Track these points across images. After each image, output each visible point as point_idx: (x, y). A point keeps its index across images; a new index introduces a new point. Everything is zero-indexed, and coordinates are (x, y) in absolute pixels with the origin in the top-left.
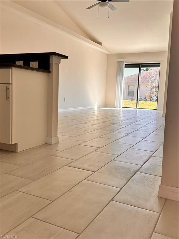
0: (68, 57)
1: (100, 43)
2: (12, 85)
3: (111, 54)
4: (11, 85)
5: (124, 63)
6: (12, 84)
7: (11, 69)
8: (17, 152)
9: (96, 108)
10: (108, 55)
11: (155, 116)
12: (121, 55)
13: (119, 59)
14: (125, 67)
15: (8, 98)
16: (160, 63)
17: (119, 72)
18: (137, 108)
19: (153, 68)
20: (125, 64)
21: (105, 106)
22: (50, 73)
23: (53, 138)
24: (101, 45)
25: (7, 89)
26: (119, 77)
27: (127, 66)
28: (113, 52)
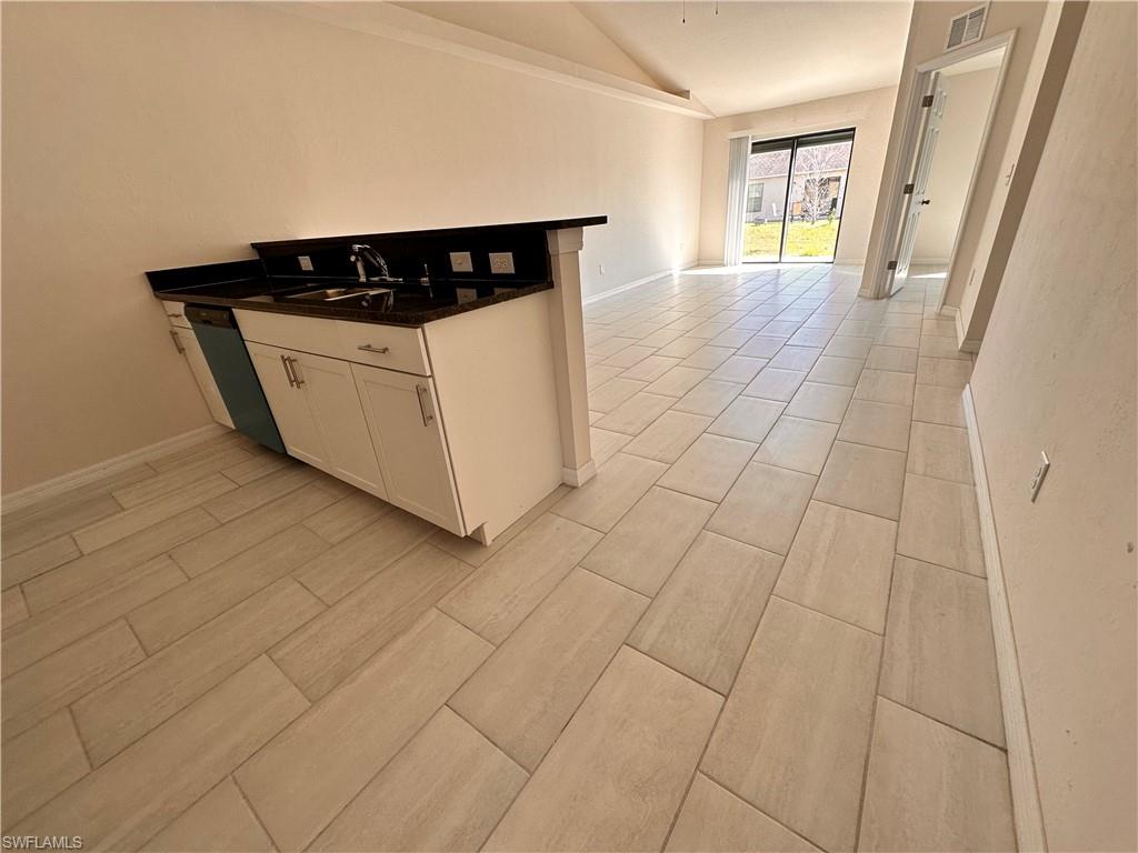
0: (606, 217)
1: (684, 94)
2: (434, 380)
3: (709, 117)
4: (430, 380)
5: (750, 139)
6: (432, 376)
7: (419, 330)
8: (485, 546)
9: (676, 272)
10: (705, 122)
11: (826, 279)
12: (742, 119)
13: (735, 130)
14: (753, 152)
15: (428, 418)
16: (854, 129)
17: (736, 166)
18: (780, 262)
19: (827, 146)
20: (754, 144)
21: (699, 262)
22: (552, 286)
23: (578, 472)
24: (688, 98)
25: (421, 392)
27: (760, 147)
28: (720, 111)
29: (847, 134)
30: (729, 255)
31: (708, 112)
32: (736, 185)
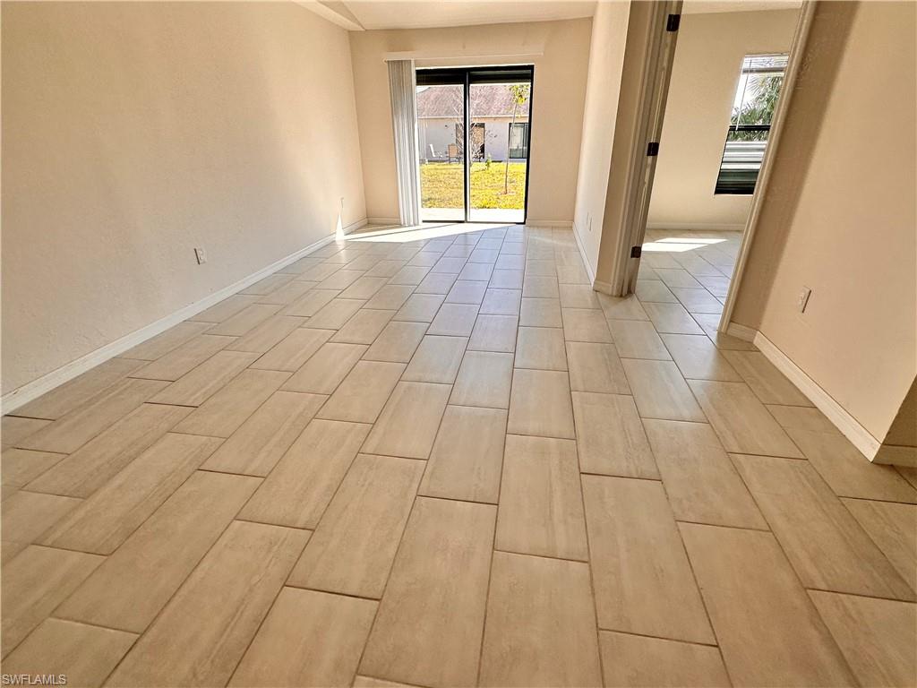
3: (362, 30)
5: (413, 63)
9: (340, 237)
10: (352, 35)
12: (398, 36)
13: (392, 49)
14: (419, 82)
16: (531, 68)
17: (399, 101)
18: (466, 221)
20: (418, 72)
21: (370, 221)
26: (403, 119)
27: (427, 77)
28: (370, 22)
29: (523, 74)
30: (405, 212)
31: (353, 18)
32: (402, 124)
